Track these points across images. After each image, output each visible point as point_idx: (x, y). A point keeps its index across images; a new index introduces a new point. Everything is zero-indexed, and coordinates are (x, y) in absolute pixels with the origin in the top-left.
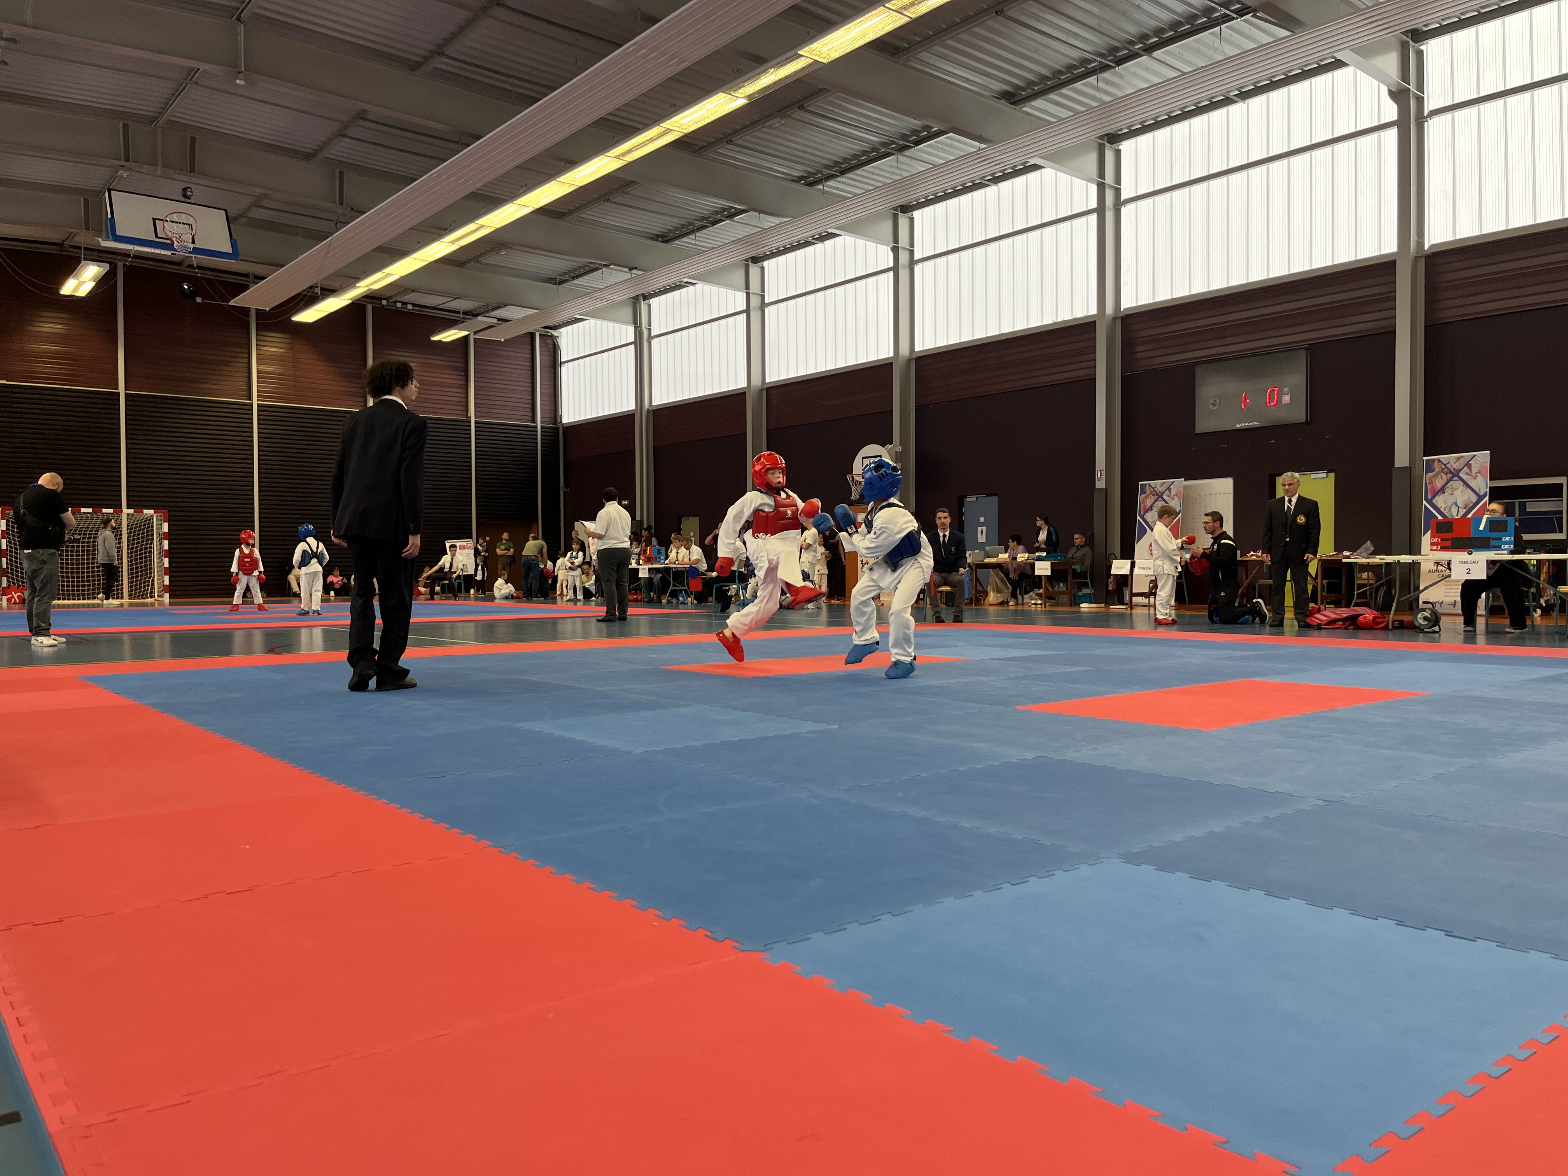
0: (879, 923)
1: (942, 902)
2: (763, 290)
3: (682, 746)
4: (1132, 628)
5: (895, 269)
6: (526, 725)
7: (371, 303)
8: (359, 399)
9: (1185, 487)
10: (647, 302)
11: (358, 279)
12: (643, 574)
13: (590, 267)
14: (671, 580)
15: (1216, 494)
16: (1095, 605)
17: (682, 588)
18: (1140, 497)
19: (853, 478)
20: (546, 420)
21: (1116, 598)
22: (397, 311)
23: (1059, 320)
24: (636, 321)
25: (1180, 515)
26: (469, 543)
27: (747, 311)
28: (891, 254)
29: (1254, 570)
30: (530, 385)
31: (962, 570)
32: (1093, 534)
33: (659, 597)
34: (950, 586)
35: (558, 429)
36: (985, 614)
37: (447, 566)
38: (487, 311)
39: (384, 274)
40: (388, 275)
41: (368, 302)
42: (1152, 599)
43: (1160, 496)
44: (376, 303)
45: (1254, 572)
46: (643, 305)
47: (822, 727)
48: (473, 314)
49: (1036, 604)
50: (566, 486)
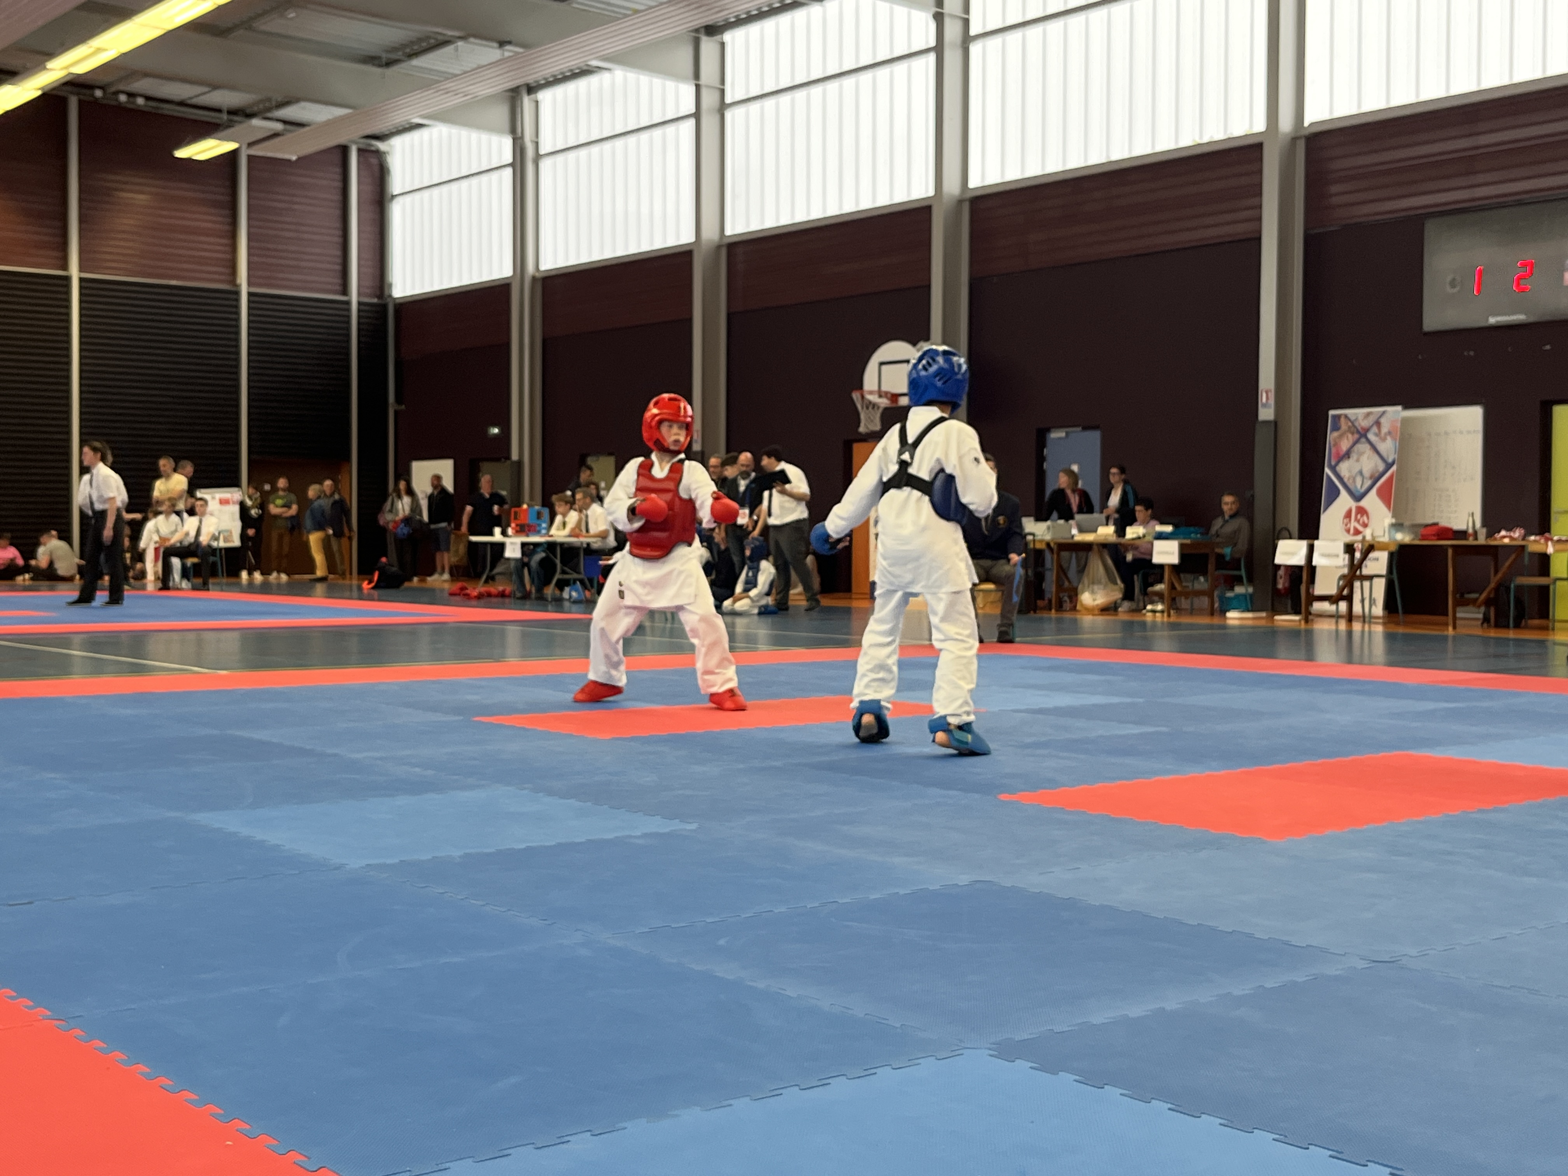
0: (565, 1146)
1: (677, 1116)
2: (723, 81)
3: (430, 857)
4: (1310, 656)
5: (939, 49)
6: (204, 818)
7: (78, 94)
8: (55, 254)
9: (1405, 421)
10: (533, 96)
11: (51, 55)
12: (513, 551)
13: (436, 39)
14: (558, 561)
15: (1455, 432)
16: (1250, 615)
17: (575, 576)
18: (1331, 436)
19: (863, 397)
20: (368, 291)
21: (1289, 602)
22: (120, 109)
23: (1206, 139)
24: (514, 130)
25: (1394, 468)
26: (234, 495)
27: (697, 115)
28: (933, 26)
29: (1507, 559)
30: (340, 233)
31: (1015, 558)
32: (1253, 496)
33: (540, 590)
34: (994, 582)
35: (383, 307)
36: (1075, 627)
37: (193, 533)
38: (269, 110)
39: (91, 50)
40: (99, 50)
41: (72, 93)
42: (1343, 606)
43: (1362, 434)
44: (85, 95)
45: (1507, 564)
46: (527, 102)
47: (675, 825)
48: (244, 113)
49: (1154, 611)
50: (399, 400)
